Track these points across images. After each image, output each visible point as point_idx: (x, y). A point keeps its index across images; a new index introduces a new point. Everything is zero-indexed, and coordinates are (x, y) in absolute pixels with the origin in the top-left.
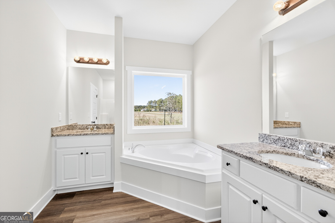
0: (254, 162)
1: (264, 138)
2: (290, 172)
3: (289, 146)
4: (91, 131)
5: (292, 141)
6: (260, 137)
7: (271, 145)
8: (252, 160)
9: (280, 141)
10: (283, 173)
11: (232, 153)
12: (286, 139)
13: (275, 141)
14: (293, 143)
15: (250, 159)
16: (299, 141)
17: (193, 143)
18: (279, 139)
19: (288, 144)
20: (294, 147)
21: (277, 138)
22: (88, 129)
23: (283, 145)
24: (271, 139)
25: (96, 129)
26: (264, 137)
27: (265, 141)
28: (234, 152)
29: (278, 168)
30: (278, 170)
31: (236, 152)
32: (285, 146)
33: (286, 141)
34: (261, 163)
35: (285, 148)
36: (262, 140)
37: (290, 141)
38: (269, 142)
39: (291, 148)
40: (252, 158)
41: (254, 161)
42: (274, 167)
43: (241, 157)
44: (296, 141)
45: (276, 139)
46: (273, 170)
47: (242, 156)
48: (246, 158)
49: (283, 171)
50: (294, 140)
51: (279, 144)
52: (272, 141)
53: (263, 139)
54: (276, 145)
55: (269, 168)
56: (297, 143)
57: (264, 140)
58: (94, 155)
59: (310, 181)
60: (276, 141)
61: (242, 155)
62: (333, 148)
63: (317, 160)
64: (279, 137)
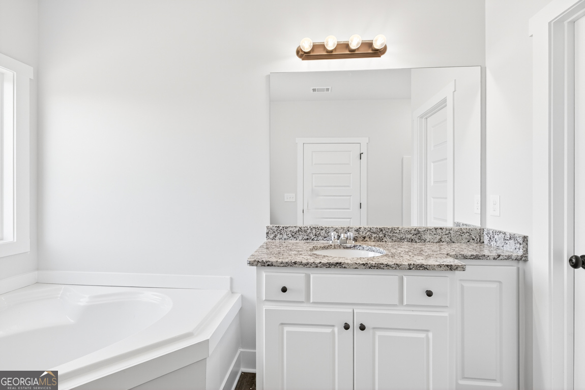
0: (345, 267)
1: (276, 233)
2: (397, 265)
3: (312, 238)
5: (317, 230)
6: (270, 233)
7: (288, 241)
8: (340, 265)
9: (300, 233)
10: (388, 269)
11: (296, 265)
12: (310, 229)
13: (294, 234)
14: (318, 232)
15: (338, 265)
16: (325, 229)
17: (39, 283)
18: (300, 230)
19: (311, 235)
20: (320, 238)
21: (297, 229)
23: (306, 237)
24: (288, 233)
26: (275, 231)
27: (278, 236)
28: (301, 263)
29: (383, 264)
30: (382, 266)
31: (304, 261)
32: (307, 239)
33: (309, 231)
34: (356, 266)
35: (308, 241)
36: (272, 236)
37: (314, 231)
38: (285, 236)
39: (315, 239)
40: (341, 263)
41: (343, 266)
42: (376, 265)
43: (317, 267)
44: (321, 229)
45: (295, 231)
47: (319, 265)
48: (328, 266)
49: (388, 266)
50: (319, 228)
51: (300, 237)
52: (290, 235)
53: (274, 234)
54: (295, 239)
55: (370, 268)
56: (324, 231)
57: (275, 236)
59: (418, 266)
60: (296, 234)
61: (320, 263)
62: (357, 230)
63: (354, 246)
64: (300, 228)
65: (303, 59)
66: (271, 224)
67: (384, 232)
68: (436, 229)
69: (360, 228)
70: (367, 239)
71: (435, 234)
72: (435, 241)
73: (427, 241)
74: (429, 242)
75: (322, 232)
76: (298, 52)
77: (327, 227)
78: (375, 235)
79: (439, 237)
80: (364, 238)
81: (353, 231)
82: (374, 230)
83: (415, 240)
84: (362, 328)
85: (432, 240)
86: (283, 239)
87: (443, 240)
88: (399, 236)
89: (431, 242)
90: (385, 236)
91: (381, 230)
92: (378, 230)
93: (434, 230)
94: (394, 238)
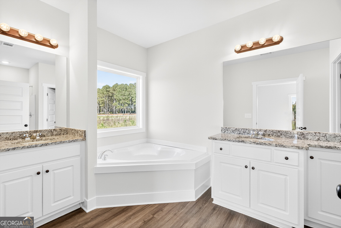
4: (33, 141)
7: (231, 134)
9: (236, 131)
11: (226, 140)
13: (233, 131)
15: (242, 142)
17: (147, 142)
19: (241, 132)
20: (246, 133)
21: (235, 129)
22: (24, 138)
23: (239, 133)
24: (231, 130)
25: (39, 138)
26: (225, 129)
27: (227, 132)
28: (228, 140)
30: (262, 144)
33: (240, 130)
35: (240, 135)
36: (223, 131)
37: (243, 130)
38: (229, 132)
39: (243, 134)
41: (245, 142)
42: (259, 143)
45: (234, 130)
46: (259, 145)
47: (235, 141)
48: (238, 142)
49: (266, 144)
50: (245, 129)
51: (236, 133)
52: (232, 132)
54: (234, 133)
56: (247, 130)
57: (225, 131)
58: (55, 172)
59: (281, 145)
62: (265, 131)
63: (261, 138)
64: (236, 129)
65: (238, 53)
66: (224, 126)
67: (281, 133)
68: (315, 133)
69: (267, 130)
70: (270, 135)
71: (315, 136)
72: (315, 140)
73: (309, 139)
74: (311, 140)
75: (246, 131)
76: (235, 51)
77: (249, 128)
78: (276, 134)
79: (318, 137)
80: (269, 135)
81: (263, 131)
82: (275, 132)
83: (301, 138)
84: (253, 168)
85: (313, 139)
86: (229, 133)
87: (320, 139)
88: (290, 136)
89: (312, 139)
90: (281, 135)
91: (279, 132)
92: (277, 131)
93: (314, 133)
94: (287, 136)
